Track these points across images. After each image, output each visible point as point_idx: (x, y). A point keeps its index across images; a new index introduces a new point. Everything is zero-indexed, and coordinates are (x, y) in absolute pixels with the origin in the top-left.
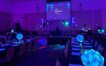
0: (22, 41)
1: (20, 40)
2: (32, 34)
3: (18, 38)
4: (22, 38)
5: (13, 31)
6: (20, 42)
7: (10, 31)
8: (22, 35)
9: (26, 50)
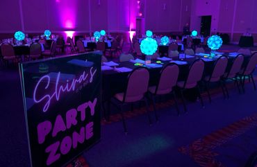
0: (217, 53)
1: (213, 51)
2: (238, 43)
3: (211, 46)
4: (219, 46)
5: (194, 33)
6: (213, 55)
7: (191, 33)
8: (221, 39)
9: (227, 74)
